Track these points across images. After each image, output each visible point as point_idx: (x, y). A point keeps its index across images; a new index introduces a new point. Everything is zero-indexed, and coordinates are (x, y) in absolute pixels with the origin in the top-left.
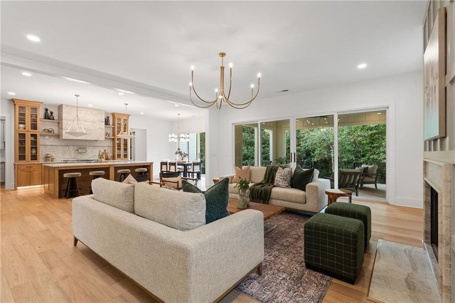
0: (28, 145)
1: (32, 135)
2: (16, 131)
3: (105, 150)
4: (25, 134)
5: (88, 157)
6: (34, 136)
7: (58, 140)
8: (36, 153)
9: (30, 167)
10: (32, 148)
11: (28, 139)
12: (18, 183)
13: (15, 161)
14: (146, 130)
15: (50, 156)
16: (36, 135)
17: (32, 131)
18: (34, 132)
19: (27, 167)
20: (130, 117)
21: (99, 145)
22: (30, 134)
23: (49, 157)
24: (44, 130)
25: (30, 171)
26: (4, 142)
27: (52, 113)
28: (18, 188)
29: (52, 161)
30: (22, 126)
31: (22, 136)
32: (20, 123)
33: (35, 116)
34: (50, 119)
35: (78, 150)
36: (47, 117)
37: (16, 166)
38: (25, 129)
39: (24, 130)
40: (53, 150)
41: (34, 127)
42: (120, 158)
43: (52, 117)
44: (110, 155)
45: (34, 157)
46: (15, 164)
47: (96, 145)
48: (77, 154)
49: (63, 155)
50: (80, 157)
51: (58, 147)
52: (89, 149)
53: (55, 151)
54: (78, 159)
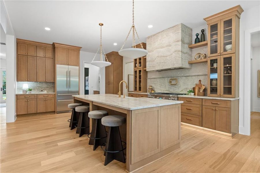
3: (200, 81)
35: (171, 82)
39: (136, 68)
48: (170, 87)
49: (160, 87)
50: (173, 89)
51: (157, 79)
52: (181, 80)
53: (156, 83)
54: (171, 92)
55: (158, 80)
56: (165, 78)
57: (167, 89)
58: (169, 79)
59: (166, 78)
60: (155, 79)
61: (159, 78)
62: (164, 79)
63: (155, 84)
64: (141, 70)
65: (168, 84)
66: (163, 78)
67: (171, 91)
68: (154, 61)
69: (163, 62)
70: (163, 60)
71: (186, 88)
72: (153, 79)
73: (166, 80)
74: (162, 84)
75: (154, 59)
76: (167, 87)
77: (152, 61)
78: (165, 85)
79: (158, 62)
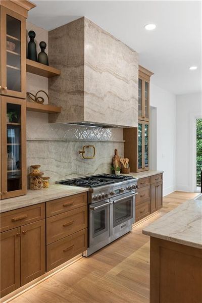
3: (116, 151)
5: (95, 167)
6: (14, 111)
9: (19, 219)
11: (2, 121)
15: (38, 171)
16: (20, 107)
17: (10, 92)
18: (13, 97)
19: (14, 221)
22: (5, 101)
23: (39, 176)
24: (28, 94)
27: (43, 46)
29: (44, 187)
34: (38, 61)
35: (80, 152)
36: (33, 57)
43: (43, 57)
44: (126, 162)
48: (79, 163)
49: (57, 166)
50: (83, 169)
51: (50, 143)
52: (98, 149)
54: (81, 175)
55: (52, 147)
56: (69, 141)
57: (73, 169)
58: (77, 144)
59: (71, 143)
60: (42, 145)
62: (66, 145)
63: (43, 158)
64: (8, 104)
65: (75, 157)
66: (62, 141)
67: (80, 173)
68: (102, 99)
71: (102, 164)
72: (37, 144)
73: (72, 148)
74: (63, 159)
75: (103, 95)
76: (73, 164)
77: (99, 98)
78: (69, 161)
79: (110, 107)
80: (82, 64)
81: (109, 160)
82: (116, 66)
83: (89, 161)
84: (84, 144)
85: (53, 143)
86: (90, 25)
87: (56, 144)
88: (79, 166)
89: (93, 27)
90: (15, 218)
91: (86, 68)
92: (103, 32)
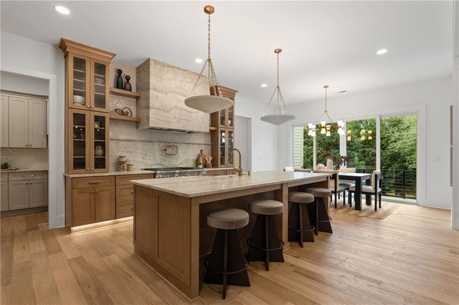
0: (90, 139)
1: (97, 119)
2: (68, 107)
3: (202, 151)
4: (84, 115)
5: (179, 162)
6: (100, 120)
7: (135, 130)
8: (104, 155)
9: (94, 183)
10: (96, 144)
11: (91, 126)
12: (73, 219)
13: (67, 170)
14: (250, 119)
15: (124, 159)
16: (104, 118)
17: (96, 109)
18: (99, 112)
19: (90, 183)
20: (237, 94)
21: (194, 142)
22: (93, 114)
23: (123, 163)
24: (116, 110)
25: (95, 193)
26: (47, 136)
27: (128, 78)
28: (74, 228)
29: (128, 170)
30: (79, 98)
31: (79, 119)
32: (75, 93)
33: (102, 80)
34: (125, 89)
35: (165, 150)
36: (120, 86)
37: (69, 181)
38: (84, 105)
39: (83, 107)
40: (129, 150)
41: (100, 101)
42: (224, 164)
43: (128, 86)
44: (209, 159)
45: (100, 163)
46: (65, 177)
47: (191, 142)
48: (163, 158)
49: (143, 158)
50: (168, 162)
51: (136, 143)
52: (181, 148)
53: (132, 150)
54: (165, 166)
55: (139, 145)
56: (154, 142)
57: (158, 161)
58: (162, 144)
59: (156, 144)
60: (130, 143)
61: (141, 141)
62: (151, 144)
63: (131, 152)
65: (160, 153)
66: (148, 141)
67: (165, 164)
68: (168, 111)
69: (185, 120)
70: (186, 116)
71: (187, 160)
73: (157, 147)
74: (149, 154)
75: (169, 109)
76: (157, 158)
77: (164, 111)
78: (153, 155)
79: (177, 117)
80: (148, 89)
81: (195, 158)
82: (182, 88)
83: (173, 157)
84: (168, 144)
85: (139, 142)
86: (155, 63)
87: (142, 143)
88: (164, 160)
89: (158, 64)
90: (91, 182)
91: (151, 91)
92: (169, 66)
